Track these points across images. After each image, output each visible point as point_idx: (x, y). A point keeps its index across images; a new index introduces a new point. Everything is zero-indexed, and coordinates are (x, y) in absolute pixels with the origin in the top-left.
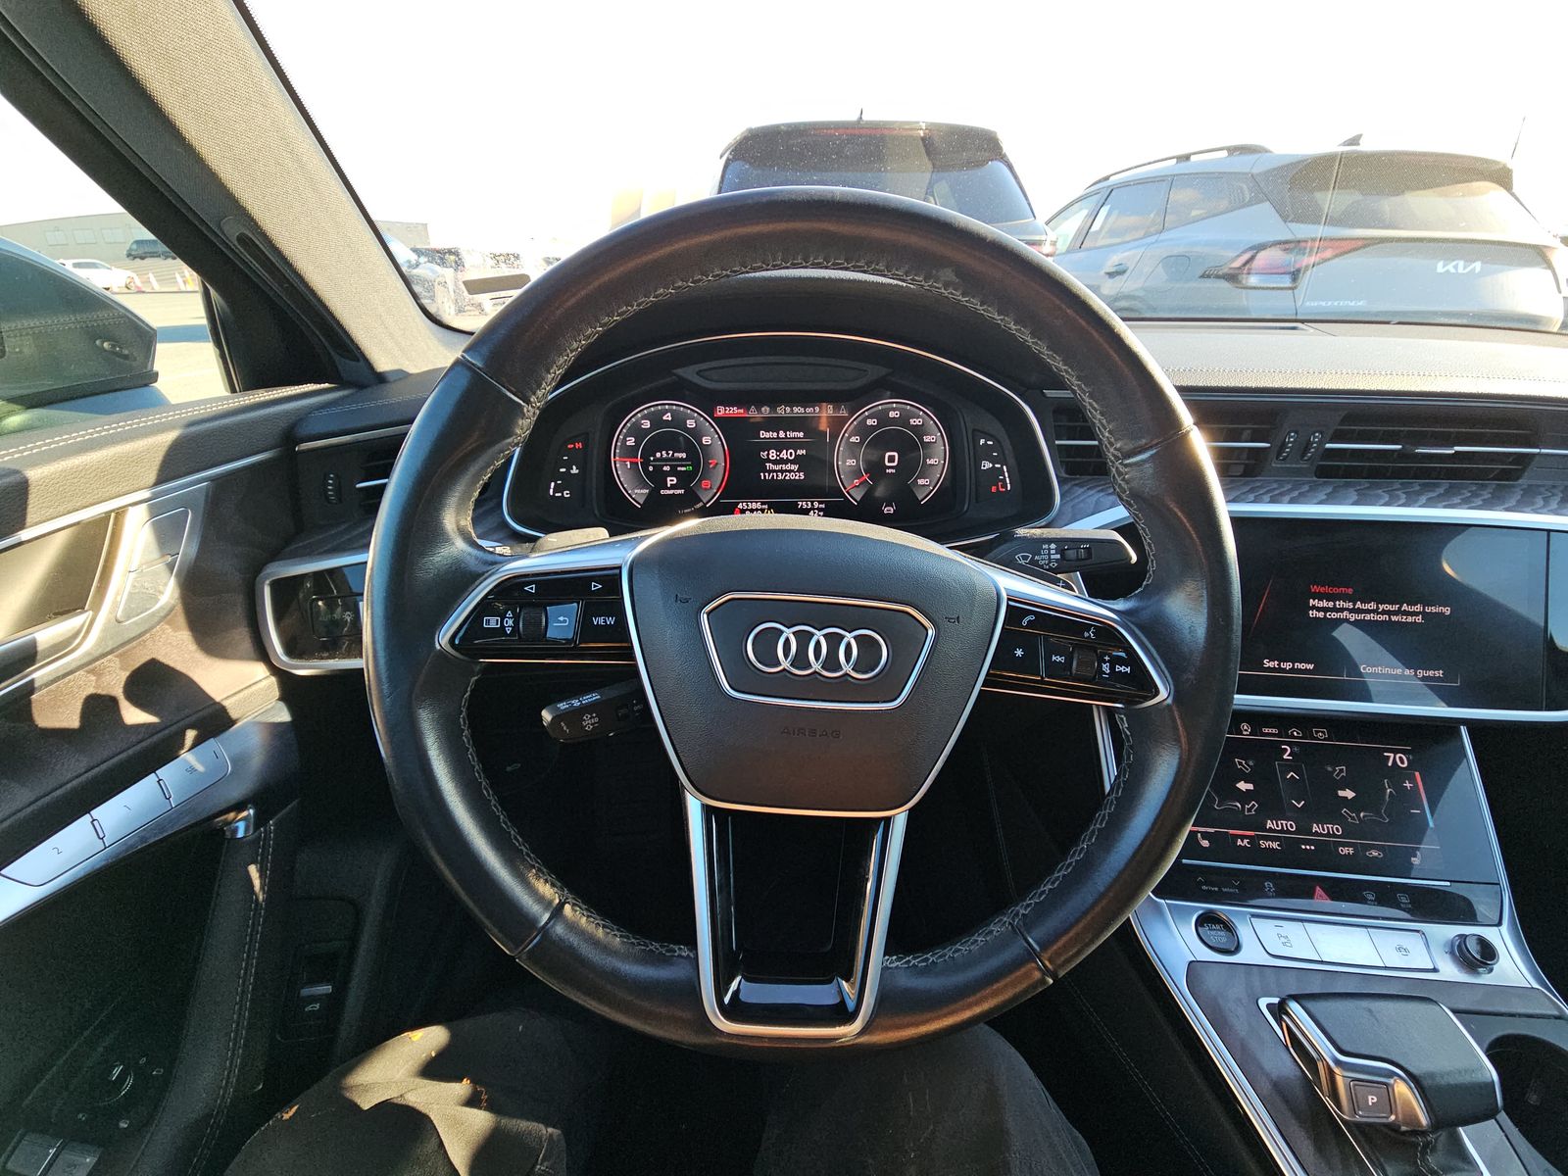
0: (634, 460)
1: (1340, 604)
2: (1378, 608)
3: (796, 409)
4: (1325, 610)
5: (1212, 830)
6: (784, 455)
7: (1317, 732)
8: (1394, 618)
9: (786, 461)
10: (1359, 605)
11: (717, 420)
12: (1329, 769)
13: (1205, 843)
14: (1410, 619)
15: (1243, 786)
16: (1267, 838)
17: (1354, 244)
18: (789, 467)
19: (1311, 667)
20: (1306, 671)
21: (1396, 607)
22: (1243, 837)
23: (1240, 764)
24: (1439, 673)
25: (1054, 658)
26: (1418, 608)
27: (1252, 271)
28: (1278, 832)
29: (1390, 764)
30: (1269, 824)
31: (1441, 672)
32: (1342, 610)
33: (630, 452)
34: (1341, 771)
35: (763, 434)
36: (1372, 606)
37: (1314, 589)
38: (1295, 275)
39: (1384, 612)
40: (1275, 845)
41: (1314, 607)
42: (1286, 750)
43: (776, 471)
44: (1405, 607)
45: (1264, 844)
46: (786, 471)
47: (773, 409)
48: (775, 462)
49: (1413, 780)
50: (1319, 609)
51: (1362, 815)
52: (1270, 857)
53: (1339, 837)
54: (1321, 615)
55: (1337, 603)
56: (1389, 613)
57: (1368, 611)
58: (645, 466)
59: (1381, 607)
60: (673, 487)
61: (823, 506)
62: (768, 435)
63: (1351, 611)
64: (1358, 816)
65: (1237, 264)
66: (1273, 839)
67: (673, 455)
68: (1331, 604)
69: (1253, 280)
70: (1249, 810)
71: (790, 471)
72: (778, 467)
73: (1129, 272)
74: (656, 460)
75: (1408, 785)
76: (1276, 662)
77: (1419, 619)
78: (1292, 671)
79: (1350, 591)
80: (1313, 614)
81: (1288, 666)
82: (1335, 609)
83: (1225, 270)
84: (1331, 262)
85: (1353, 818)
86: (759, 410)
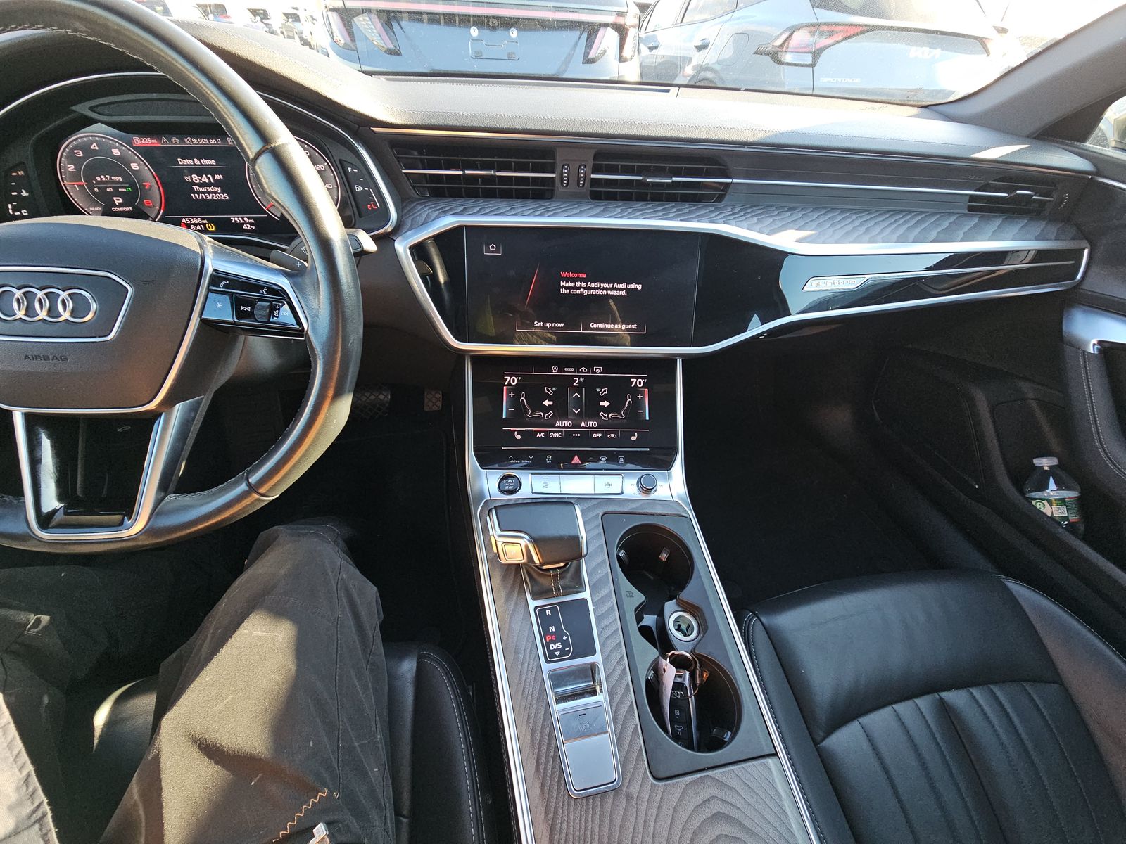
0: (81, 183)
1: (579, 284)
2: (600, 286)
3: (201, 141)
4: (570, 288)
5: (524, 429)
6: (205, 179)
7: (596, 369)
8: (610, 293)
9: (209, 185)
10: (589, 284)
11: (136, 148)
12: (598, 390)
13: (519, 437)
14: (619, 293)
15: (547, 403)
16: (554, 432)
17: (861, 29)
18: (212, 189)
19: (562, 325)
20: (559, 328)
21: (610, 285)
22: (540, 432)
23: (547, 390)
24: (634, 326)
25: (242, 308)
26: (623, 286)
27: (789, 50)
28: (562, 428)
29: (633, 385)
30: (558, 424)
31: (635, 325)
32: (579, 288)
33: (75, 177)
34: (605, 391)
35: (181, 162)
36: (597, 285)
37: (563, 274)
38: (816, 54)
39: (604, 289)
40: (558, 435)
41: (563, 287)
42: (576, 380)
43: (204, 193)
44: (616, 285)
45: (552, 435)
46: (212, 193)
47: (182, 140)
48: (200, 185)
49: (643, 394)
50: (566, 288)
51: (610, 415)
52: (555, 442)
53: (595, 428)
54: (567, 291)
55: (577, 283)
56: (607, 289)
57: (595, 289)
58: (91, 187)
59: (602, 285)
60: (121, 205)
61: (252, 221)
62: (186, 162)
63: (585, 288)
64: (608, 417)
65: (779, 42)
66: (557, 432)
67: (111, 179)
68: (573, 285)
69: (788, 58)
70: (548, 416)
71: (216, 193)
72: (204, 189)
73: (710, 46)
74: (98, 183)
75: (640, 397)
76: (542, 323)
77: (624, 293)
78: (552, 328)
79: (584, 276)
80: (563, 291)
81: (548, 325)
82: (576, 288)
83: (770, 48)
84: (841, 44)
85: (605, 417)
86: (169, 140)
